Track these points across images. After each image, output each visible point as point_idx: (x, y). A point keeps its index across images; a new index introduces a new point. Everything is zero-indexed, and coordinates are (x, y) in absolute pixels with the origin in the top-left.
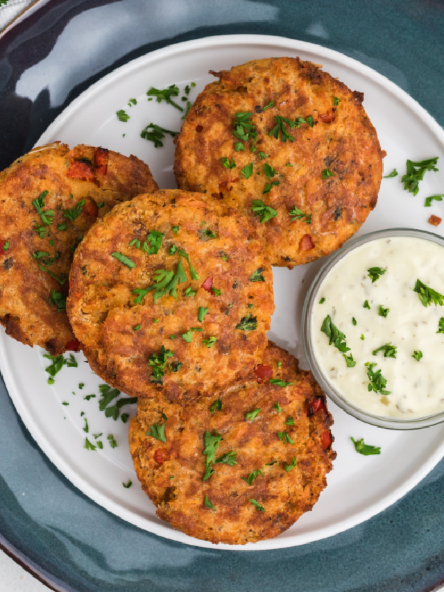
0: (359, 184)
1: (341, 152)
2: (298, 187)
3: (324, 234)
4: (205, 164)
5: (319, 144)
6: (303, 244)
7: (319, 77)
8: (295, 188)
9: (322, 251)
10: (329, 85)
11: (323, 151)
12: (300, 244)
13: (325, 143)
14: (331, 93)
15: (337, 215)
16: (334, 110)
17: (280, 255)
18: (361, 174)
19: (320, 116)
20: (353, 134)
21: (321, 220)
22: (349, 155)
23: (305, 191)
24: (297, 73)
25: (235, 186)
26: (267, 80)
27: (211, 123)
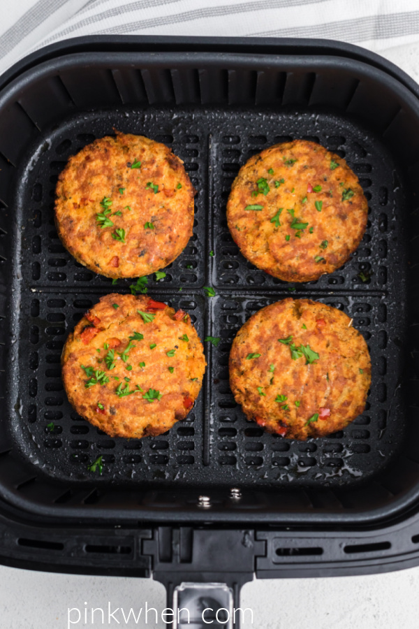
0: (166, 243)
1: (165, 217)
2: (128, 225)
3: (128, 262)
4: (79, 181)
5: (154, 205)
6: (112, 262)
7: (177, 165)
8: (126, 224)
9: (121, 272)
10: (180, 175)
11: (154, 211)
12: (111, 260)
13: (157, 207)
14: (179, 180)
15: (141, 254)
16: (175, 191)
17: (95, 260)
18: (170, 238)
19: (164, 190)
20: (179, 211)
21: (130, 252)
22: (169, 223)
23: (131, 229)
24: (165, 156)
25: (90, 203)
26: (143, 150)
27: (96, 158)
